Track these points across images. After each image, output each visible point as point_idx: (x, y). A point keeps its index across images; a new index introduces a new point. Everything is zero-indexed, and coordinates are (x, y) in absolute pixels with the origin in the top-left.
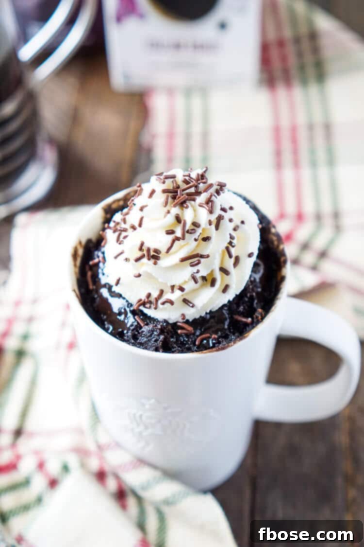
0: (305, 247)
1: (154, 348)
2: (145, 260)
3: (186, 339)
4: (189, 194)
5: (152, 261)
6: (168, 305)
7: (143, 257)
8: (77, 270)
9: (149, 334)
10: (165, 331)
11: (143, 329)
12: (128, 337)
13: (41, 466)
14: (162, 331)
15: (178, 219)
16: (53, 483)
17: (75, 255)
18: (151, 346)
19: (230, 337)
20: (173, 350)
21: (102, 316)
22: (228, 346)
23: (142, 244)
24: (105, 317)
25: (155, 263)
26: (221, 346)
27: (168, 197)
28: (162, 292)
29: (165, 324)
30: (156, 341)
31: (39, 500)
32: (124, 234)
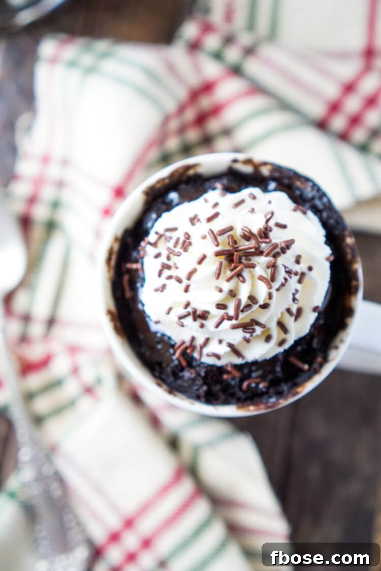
1: (196, 396)
2: (190, 319)
3: (232, 384)
4: (247, 255)
6: (213, 358)
7: (189, 314)
8: (112, 272)
9: (190, 381)
11: (184, 373)
13: (75, 371)
14: (205, 380)
16: (89, 390)
17: (109, 259)
18: (192, 393)
21: (138, 333)
23: (188, 304)
25: (202, 325)
28: (206, 340)
29: (209, 368)
30: (198, 390)
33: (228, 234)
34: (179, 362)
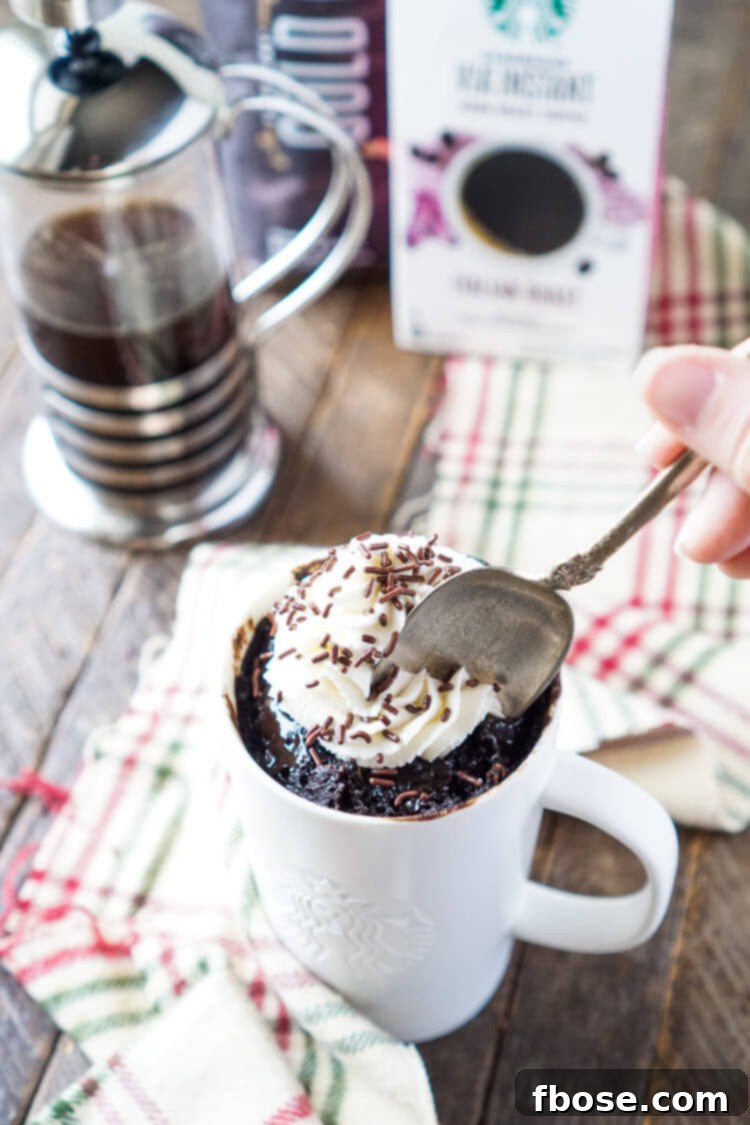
0: (659, 660)
1: (328, 800)
2: (328, 662)
3: (381, 794)
4: (404, 579)
5: (340, 666)
6: (360, 741)
7: (325, 656)
8: (239, 664)
9: (323, 779)
10: (350, 777)
11: (316, 770)
12: (294, 778)
13: (167, 957)
14: (343, 777)
15: (384, 622)
16: (180, 987)
17: (238, 641)
18: (324, 798)
19: (446, 801)
20: (356, 808)
21: (264, 740)
22: (438, 816)
23: (327, 638)
24: (268, 743)
25: (344, 671)
26: (428, 813)
27: (373, 580)
28: (351, 719)
29: (351, 767)
30: (332, 790)
31: (156, 1010)
33: (381, 551)
34: (312, 760)
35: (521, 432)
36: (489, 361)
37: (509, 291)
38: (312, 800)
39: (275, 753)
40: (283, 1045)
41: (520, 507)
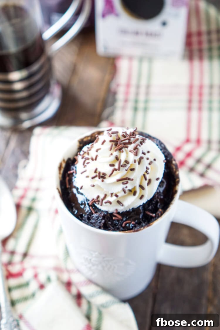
0: (199, 161)
1: (99, 226)
2: (97, 178)
3: (117, 223)
4: (125, 144)
5: (101, 179)
6: (108, 204)
7: (96, 176)
8: (61, 176)
9: (96, 219)
10: (106, 217)
11: (93, 215)
12: (85, 218)
13: (36, 276)
14: (104, 217)
15: (117, 158)
16: (42, 287)
17: (60, 168)
18: (97, 225)
19: (142, 224)
20: (109, 228)
21: (72, 203)
22: (140, 230)
23: (96, 170)
24: (74, 205)
25: (103, 181)
26: (136, 229)
27: (112, 145)
28: (106, 196)
29: (106, 213)
30: (100, 223)
31: (33, 295)
32: (87, 161)
33: (116, 134)
34: (91, 211)
35: (144, 82)
36: (131, 58)
37: (137, 33)
38: (92, 226)
39: (77, 209)
40: (79, 304)
41: (146, 109)
